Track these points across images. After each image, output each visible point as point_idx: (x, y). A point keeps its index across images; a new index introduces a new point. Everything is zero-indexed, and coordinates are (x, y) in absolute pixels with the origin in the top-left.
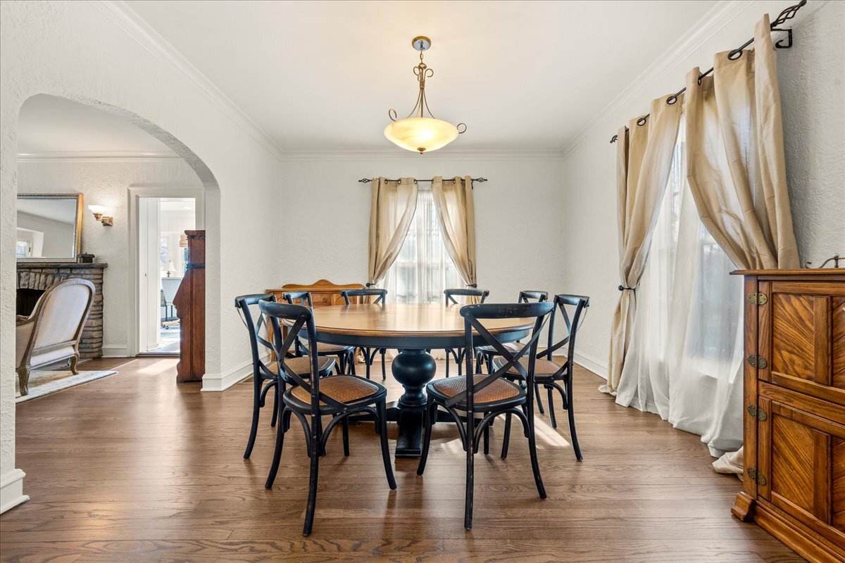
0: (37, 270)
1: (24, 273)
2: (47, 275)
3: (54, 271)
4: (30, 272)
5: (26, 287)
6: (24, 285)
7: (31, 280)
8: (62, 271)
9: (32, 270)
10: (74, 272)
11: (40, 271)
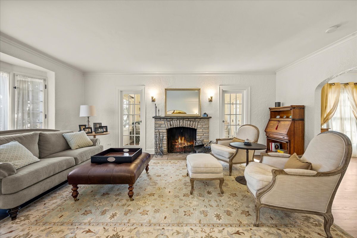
0: (186, 119)
1: (181, 121)
2: (190, 121)
3: (194, 120)
4: (184, 120)
5: (182, 126)
6: (182, 125)
7: (184, 123)
8: (197, 120)
9: (185, 119)
10: (201, 120)
11: (188, 119)
